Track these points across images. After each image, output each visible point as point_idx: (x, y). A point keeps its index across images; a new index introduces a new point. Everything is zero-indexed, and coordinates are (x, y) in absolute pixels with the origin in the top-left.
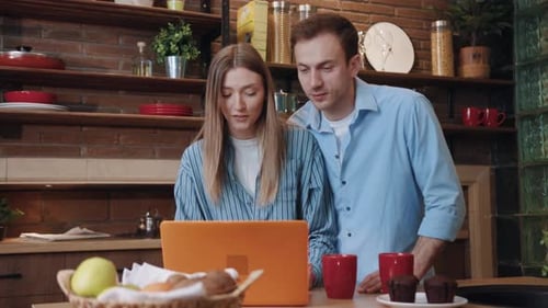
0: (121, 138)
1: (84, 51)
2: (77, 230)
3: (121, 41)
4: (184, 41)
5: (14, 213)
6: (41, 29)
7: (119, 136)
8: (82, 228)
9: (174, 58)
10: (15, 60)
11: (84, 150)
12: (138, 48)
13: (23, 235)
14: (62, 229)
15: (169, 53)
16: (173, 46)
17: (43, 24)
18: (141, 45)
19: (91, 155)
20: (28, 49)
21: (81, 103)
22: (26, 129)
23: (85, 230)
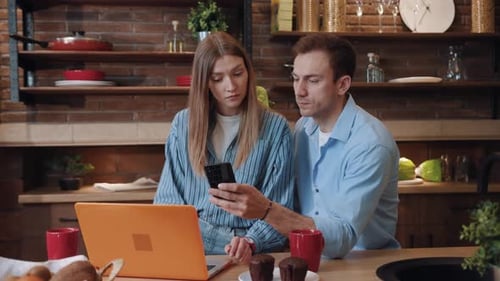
0: (167, 104)
1: (134, 30)
2: (143, 180)
3: (165, 19)
4: (213, 17)
5: (86, 167)
6: (97, 13)
7: (165, 102)
8: (147, 178)
9: (204, 33)
10: (69, 44)
11: (136, 115)
12: (173, 26)
13: (97, 185)
14: (130, 179)
15: (199, 29)
16: (202, 23)
17: (101, 9)
18: (175, 23)
19: (142, 119)
20: (82, 33)
21: (132, 75)
22: (89, 100)
23: (150, 180)
